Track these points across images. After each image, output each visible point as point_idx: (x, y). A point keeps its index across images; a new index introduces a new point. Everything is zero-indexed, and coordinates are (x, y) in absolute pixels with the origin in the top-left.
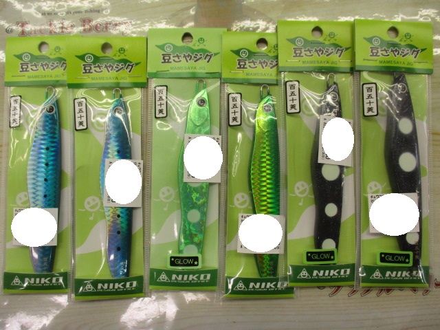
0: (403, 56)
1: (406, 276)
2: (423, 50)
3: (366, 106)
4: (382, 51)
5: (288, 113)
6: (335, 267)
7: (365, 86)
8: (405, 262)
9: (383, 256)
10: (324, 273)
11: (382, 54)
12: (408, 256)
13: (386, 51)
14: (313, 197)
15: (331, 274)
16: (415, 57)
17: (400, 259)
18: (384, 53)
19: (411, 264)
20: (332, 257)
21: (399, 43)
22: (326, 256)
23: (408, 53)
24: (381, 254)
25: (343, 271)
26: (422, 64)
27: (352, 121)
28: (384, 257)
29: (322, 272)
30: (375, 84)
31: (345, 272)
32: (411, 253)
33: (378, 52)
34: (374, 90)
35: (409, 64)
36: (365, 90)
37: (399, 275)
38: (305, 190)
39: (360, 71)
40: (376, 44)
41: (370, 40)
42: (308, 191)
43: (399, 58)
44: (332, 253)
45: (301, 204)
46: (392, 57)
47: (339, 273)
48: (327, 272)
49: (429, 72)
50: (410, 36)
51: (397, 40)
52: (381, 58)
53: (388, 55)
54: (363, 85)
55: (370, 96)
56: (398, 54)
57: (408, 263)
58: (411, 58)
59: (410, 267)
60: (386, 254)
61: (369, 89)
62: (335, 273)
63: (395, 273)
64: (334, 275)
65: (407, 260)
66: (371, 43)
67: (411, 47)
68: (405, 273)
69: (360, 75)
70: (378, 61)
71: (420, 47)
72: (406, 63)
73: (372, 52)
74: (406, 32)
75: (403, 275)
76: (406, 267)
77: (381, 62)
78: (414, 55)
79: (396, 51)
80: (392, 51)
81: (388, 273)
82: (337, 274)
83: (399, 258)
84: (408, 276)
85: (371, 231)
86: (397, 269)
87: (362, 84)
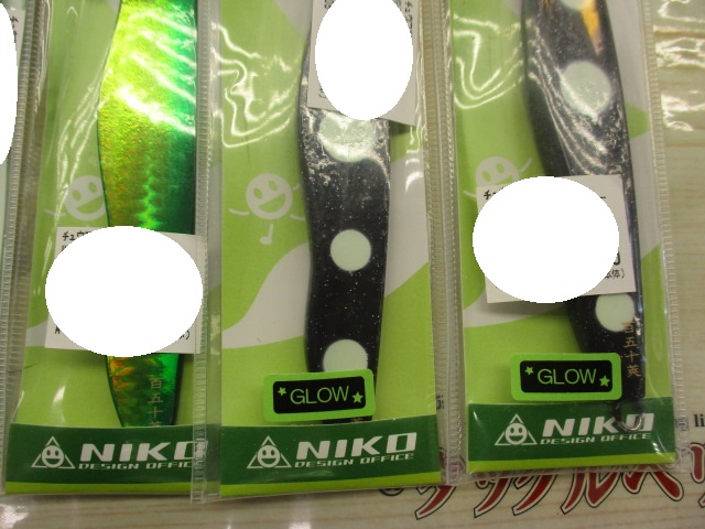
1: (605, 432)
6: (367, 428)
8: (597, 388)
9: (529, 371)
10: (333, 449)
12: (605, 368)
14: (303, 219)
15: (356, 452)
17: (583, 377)
19: (616, 393)
20: (357, 398)
22: (335, 395)
24: (524, 365)
25: (393, 440)
28: (533, 376)
29: (325, 445)
31: (402, 443)
32: (615, 359)
37: (583, 430)
38: (281, 199)
42: (289, 202)
44: (356, 384)
45: (266, 240)
47: (381, 446)
48: (342, 445)
57: (608, 388)
59: (614, 403)
60: (537, 365)
62: (369, 447)
63: (570, 423)
64: (365, 454)
65: (604, 381)
68: (601, 424)
75: (598, 430)
76: (604, 402)
81: (550, 426)
82: (373, 452)
83: (579, 374)
84: (612, 430)
85: (491, 299)
86: (578, 411)
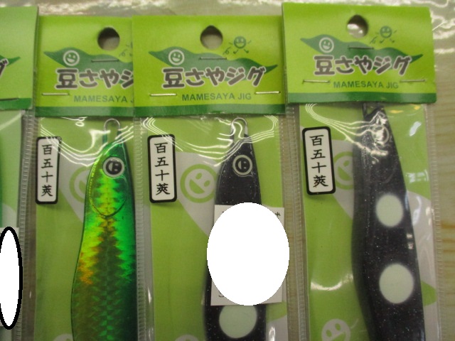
0: (379, 71)
2: (415, 58)
3: (312, 174)
4: (337, 62)
5: (153, 201)
7: (308, 134)
11: (339, 69)
13: (347, 63)
16: (402, 72)
18: (343, 66)
21: (371, 45)
23: (388, 65)
26: (415, 84)
27: (281, 210)
30: (327, 128)
33: (330, 66)
34: (325, 140)
35: (390, 85)
36: (309, 142)
39: (296, 106)
40: (327, 49)
41: (313, 43)
43: (371, 75)
46: (357, 74)
49: (429, 99)
50: (391, 31)
51: (366, 41)
52: (337, 77)
53: (351, 71)
54: (305, 130)
55: (318, 154)
56: (369, 68)
58: (393, 74)
61: (317, 140)
66: (317, 49)
67: (394, 52)
69: (297, 112)
70: (332, 84)
71: (410, 54)
72: (385, 85)
73: (318, 65)
74: (381, 26)
77: (337, 85)
78: (399, 69)
79: (365, 61)
80: (358, 62)
87: (302, 128)
